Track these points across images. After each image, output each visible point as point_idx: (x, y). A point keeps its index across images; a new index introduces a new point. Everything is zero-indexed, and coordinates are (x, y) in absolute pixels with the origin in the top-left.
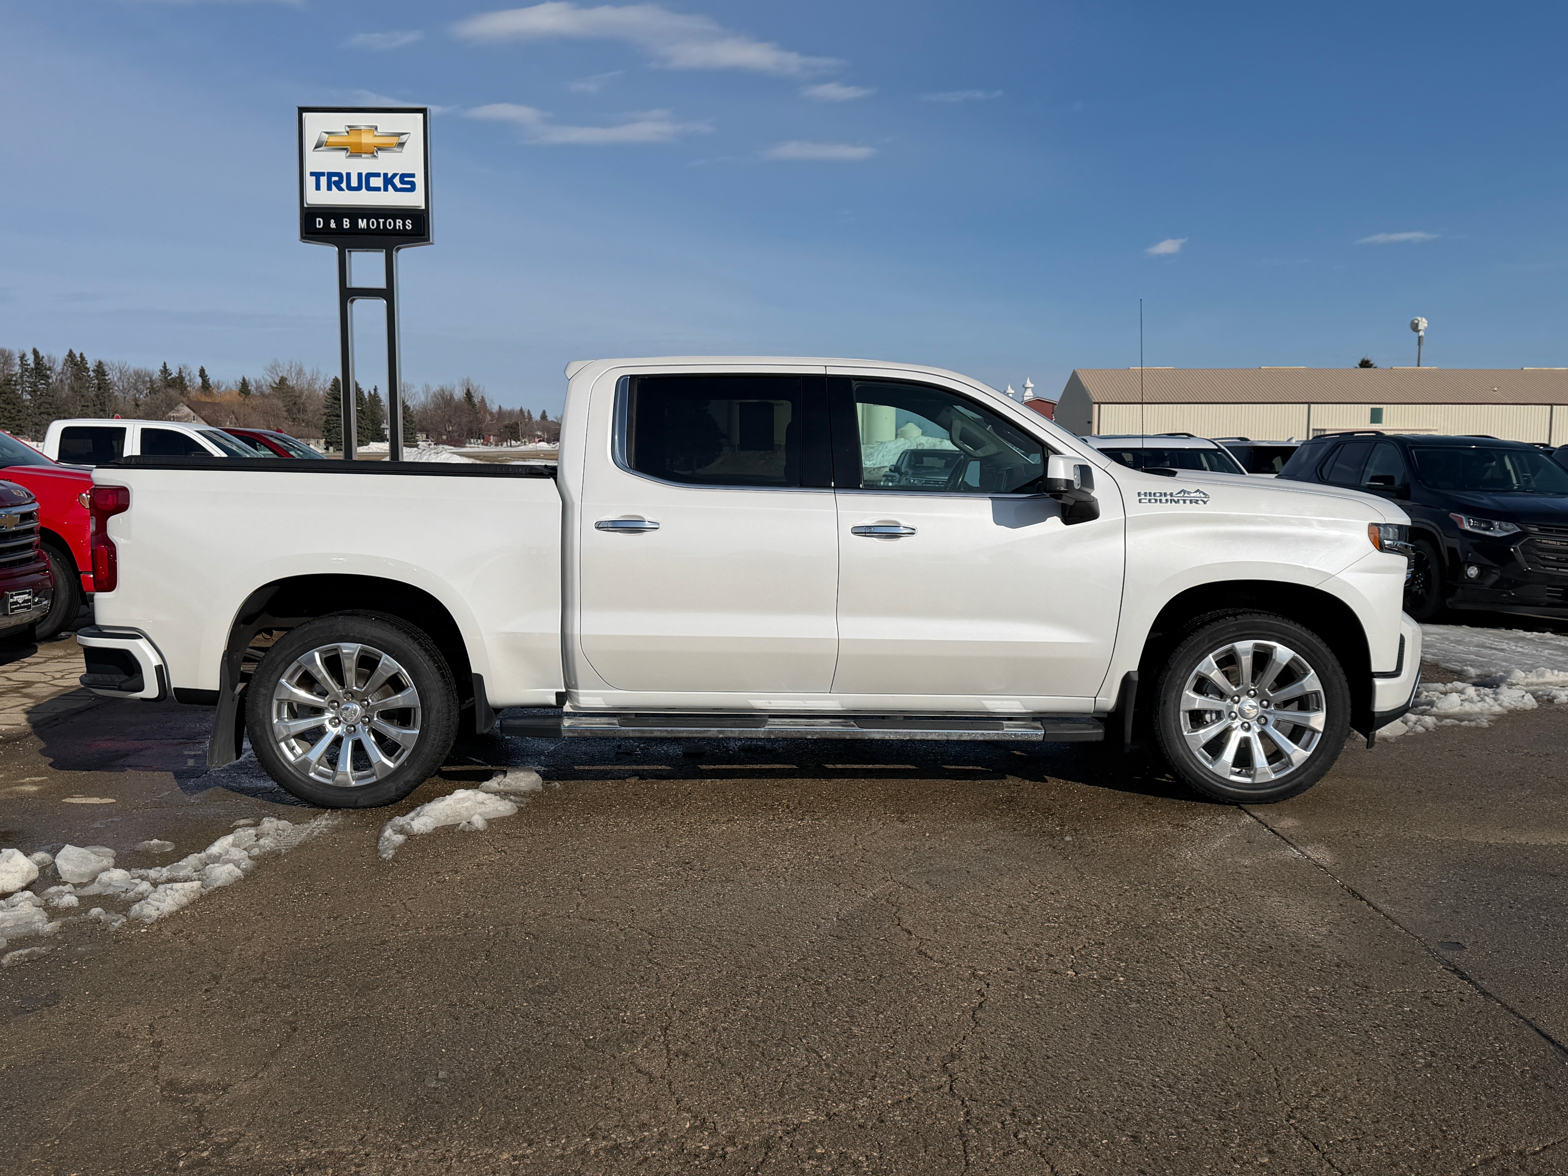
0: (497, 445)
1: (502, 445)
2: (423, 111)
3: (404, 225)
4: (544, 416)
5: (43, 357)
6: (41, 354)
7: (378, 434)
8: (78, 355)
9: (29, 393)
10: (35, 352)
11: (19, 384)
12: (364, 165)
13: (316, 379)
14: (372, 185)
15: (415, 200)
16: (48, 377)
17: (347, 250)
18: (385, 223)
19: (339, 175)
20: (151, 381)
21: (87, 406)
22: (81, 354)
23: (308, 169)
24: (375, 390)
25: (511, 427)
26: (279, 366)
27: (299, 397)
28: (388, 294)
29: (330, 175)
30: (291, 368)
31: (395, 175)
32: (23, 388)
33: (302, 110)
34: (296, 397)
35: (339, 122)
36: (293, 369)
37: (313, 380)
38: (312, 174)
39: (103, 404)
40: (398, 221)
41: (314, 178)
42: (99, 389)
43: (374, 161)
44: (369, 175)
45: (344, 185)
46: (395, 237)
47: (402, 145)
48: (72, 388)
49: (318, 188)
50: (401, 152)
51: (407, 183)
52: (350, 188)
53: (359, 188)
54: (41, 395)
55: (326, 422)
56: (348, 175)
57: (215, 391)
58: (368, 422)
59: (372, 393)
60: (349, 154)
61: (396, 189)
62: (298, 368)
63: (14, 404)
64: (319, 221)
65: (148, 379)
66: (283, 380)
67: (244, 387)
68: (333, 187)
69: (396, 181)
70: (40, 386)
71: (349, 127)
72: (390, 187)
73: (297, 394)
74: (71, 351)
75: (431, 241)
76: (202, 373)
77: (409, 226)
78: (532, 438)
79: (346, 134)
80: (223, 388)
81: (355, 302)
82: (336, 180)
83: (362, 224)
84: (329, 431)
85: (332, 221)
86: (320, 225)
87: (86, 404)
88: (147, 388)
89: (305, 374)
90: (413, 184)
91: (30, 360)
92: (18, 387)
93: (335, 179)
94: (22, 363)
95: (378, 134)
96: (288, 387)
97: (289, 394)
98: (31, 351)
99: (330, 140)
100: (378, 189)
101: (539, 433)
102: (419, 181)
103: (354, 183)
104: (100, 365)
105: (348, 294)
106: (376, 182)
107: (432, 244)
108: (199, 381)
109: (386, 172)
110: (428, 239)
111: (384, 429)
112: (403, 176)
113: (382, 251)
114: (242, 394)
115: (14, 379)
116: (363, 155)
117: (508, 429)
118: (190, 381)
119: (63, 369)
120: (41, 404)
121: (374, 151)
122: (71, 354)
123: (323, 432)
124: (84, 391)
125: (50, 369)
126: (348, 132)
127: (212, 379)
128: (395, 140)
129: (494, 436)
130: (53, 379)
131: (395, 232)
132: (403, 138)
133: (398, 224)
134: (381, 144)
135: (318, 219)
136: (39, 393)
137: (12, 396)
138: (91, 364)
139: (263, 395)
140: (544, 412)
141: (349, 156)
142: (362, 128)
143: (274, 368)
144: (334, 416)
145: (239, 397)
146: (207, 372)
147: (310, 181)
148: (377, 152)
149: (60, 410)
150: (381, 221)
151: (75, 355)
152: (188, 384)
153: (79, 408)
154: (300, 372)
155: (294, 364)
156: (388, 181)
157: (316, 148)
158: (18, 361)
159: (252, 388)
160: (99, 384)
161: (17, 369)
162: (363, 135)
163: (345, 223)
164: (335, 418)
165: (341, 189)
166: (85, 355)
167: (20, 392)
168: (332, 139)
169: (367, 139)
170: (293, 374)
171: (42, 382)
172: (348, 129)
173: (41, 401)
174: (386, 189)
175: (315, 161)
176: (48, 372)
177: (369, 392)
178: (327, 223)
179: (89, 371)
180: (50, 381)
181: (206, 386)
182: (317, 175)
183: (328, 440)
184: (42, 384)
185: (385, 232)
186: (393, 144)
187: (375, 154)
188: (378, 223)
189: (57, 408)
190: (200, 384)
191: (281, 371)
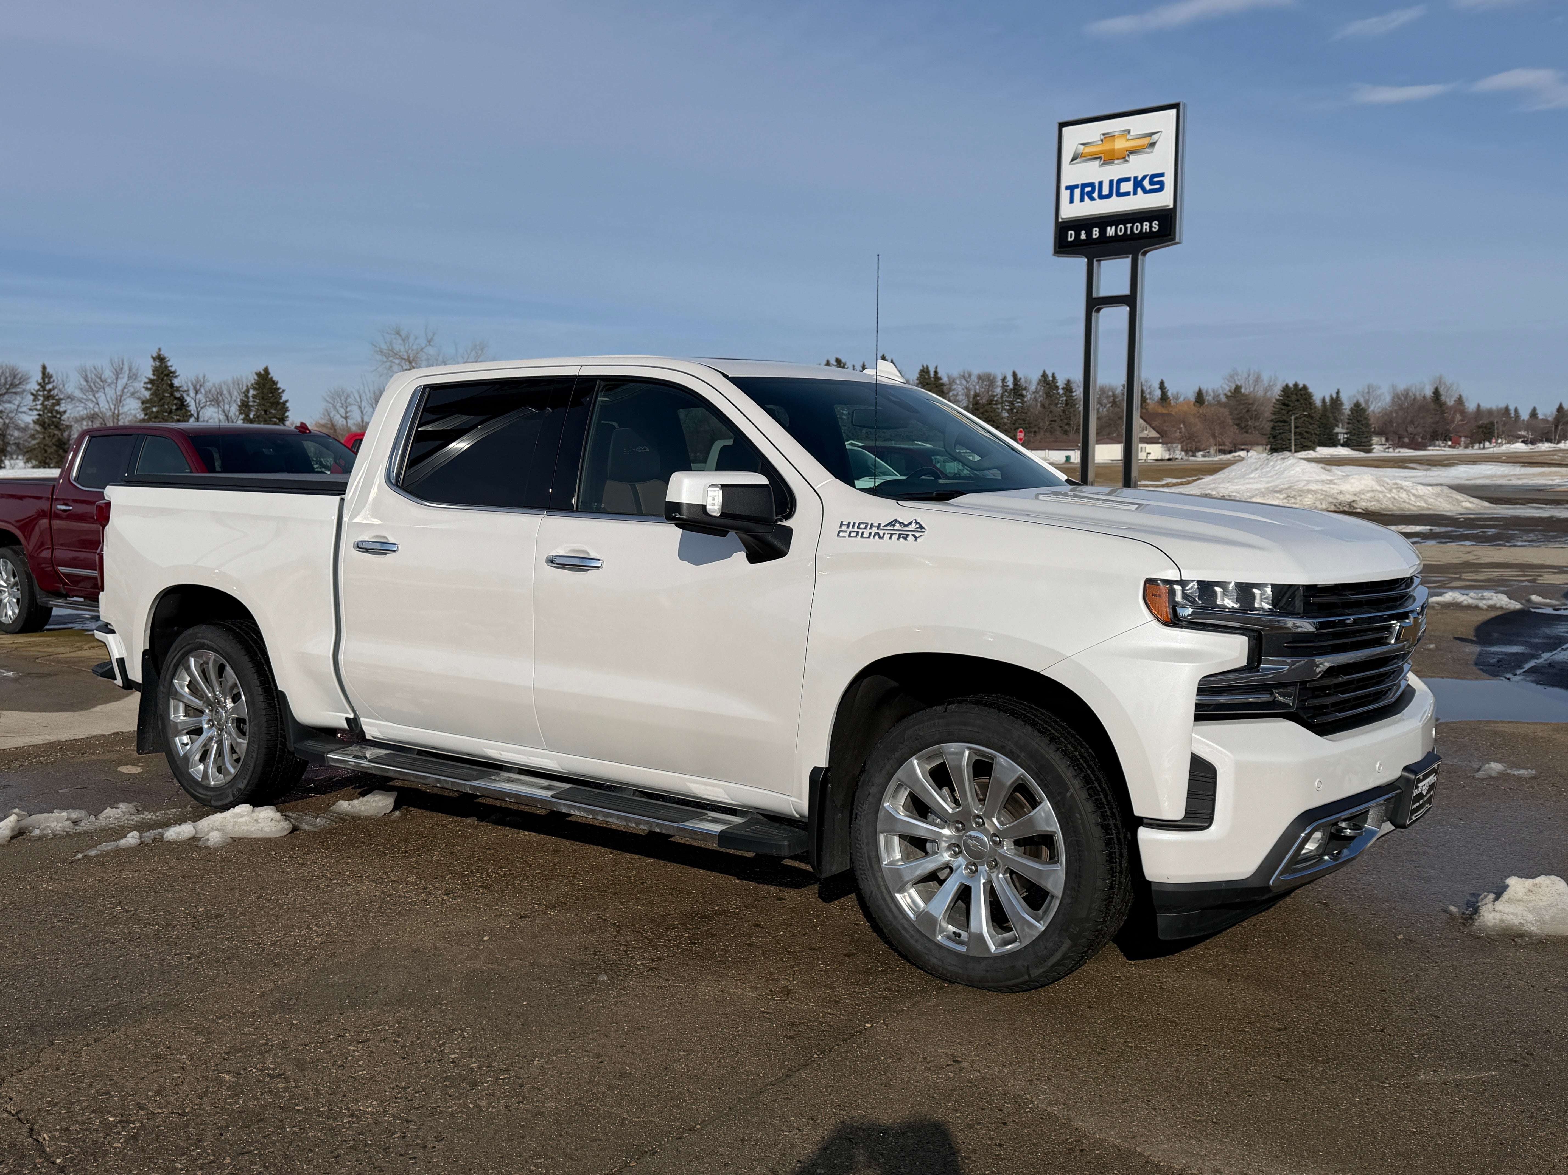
0: (1466, 447)
1: (1473, 447)
2: (1176, 106)
3: (1151, 227)
4: (1534, 414)
5: (1020, 379)
6: (1019, 376)
7: (1330, 439)
8: (1050, 375)
9: (1007, 411)
10: (1015, 375)
11: (999, 403)
12: (1116, 171)
13: (1273, 385)
14: (1122, 191)
15: (1163, 199)
16: (1023, 396)
17: (1095, 260)
18: (1132, 228)
19: (1092, 185)
20: (1114, 396)
21: (1055, 421)
22: (1053, 374)
23: (1063, 185)
24: (1338, 393)
25: (1485, 427)
26: (1237, 375)
27: (1252, 404)
28: (1130, 300)
29: (1084, 186)
30: (1249, 376)
31: (1144, 177)
32: (1002, 407)
33: (1062, 125)
34: (1250, 404)
35: (1093, 132)
36: (1251, 377)
37: (1270, 387)
38: (1067, 188)
39: (1069, 418)
40: (1145, 223)
41: (1069, 191)
42: (1067, 405)
43: (1126, 165)
44: (1120, 181)
45: (1095, 195)
46: (1143, 241)
47: (1153, 145)
48: (1043, 406)
49: (1072, 201)
50: (1152, 152)
51: (1156, 182)
52: (1101, 197)
53: (1109, 196)
54: (1017, 412)
55: (1272, 428)
56: (1101, 183)
57: (1172, 403)
58: (1316, 426)
59: (1334, 396)
60: (1102, 162)
61: (1145, 191)
62: (1256, 376)
63: (994, 422)
64: (1071, 234)
65: (1111, 393)
66: (1238, 388)
67: (1200, 398)
68: (1086, 198)
69: (1146, 183)
70: (1017, 405)
71: (1104, 134)
72: (1139, 190)
73: (1251, 402)
74: (1044, 372)
75: (1177, 240)
76: (1162, 386)
77: (1156, 228)
78: (1513, 438)
79: (1101, 142)
80: (1181, 399)
81: (1102, 311)
82: (1089, 191)
83: (1110, 231)
84: (1274, 437)
85: (1083, 232)
86: (1071, 237)
87: (1053, 419)
88: (1110, 403)
89: (1262, 381)
90: (1162, 184)
91: (1010, 383)
92: (999, 406)
93: (1088, 189)
94: (1003, 385)
95: (1131, 138)
96: (1243, 395)
97: (1243, 402)
98: (1011, 373)
99: (1085, 151)
100: (1127, 194)
101: (1523, 433)
102: (1169, 181)
103: (1105, 191)
104: (1068, 383)
105: (1094, 304)
106: (1126, 187)
107: (1178, 243)
108: (1158, 393)
109: (1136, 175)
110: (1174, 239)
111: (1337, 433)
112: (1153, 176)
113: (1128, 257)
114: (1197, 404)
115: (996, 399)
116: (1116, 162)
117: (1481, 430)
118: (1150, 393)
119: (1036, 389)
120: (1016, 421)
121: (1124, 156)
122: (1044, 375)
123: (1269, 438)
124: (1053, 408)
125: (1025, 389)
126: (1102, 140)
127: (1171, 391)
128: (1146, 141)
129: (1465, 437)
130: (1028, 397)
131: (1142, 236)
132: (1155, 137)
133: (1144, 227)
134: (1133, 147)
135: (1070, 232)
136: (1015, 411)
137: (992, 414)
138: (1061, 383)
139: (1220, 403)
140: (1534, 409)
141: (1103, 164)
142: (1116, 134)
143: (1232, 376)
144: (1281, 422)
145: (1193, 407)
146: (1166, 385)
147: (1065, 195)
148: (1128, 156)
149: (1031, 425)
150: (1129, 226)
151: (1047, 376)
152: (1148, 396)
153: (1047, 423)
154: (1258, 380)
155: (1252, 372)
156: (1138, 184)
157: (1072, 160)
158: (1000, 383)
159: (1209, 398)
160: (1066, 400)
161: (999, 390)
162: (1116, 140)
163: (1094, 233)
164: (1281, 424)
165: (1092, 199)
166: (1056, 375)
167: (1000, 411)
168: (1088, 150)
169: (1120, 144)
170: (1251, 382)
171: (1019, 400)
172: (1102, 137)
173: (1017, 417)
174: (1135, 193)
175: (1073, 174)
176: (1024, 392)
177: (1331, 396)
178: (1078, 235)
179: (1058, 389)
180: (1025, 399)
181: (1164, 397)
182: (1071, 188)
183: (1273, 447)
184: (1018, 402)
185: (1133, 237)
186: (1144, 145)
187: (1127, 158)
188: (1126, 228)
189: (1029, 424)
190: (1160, 396)
191: (1239, 380)
